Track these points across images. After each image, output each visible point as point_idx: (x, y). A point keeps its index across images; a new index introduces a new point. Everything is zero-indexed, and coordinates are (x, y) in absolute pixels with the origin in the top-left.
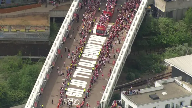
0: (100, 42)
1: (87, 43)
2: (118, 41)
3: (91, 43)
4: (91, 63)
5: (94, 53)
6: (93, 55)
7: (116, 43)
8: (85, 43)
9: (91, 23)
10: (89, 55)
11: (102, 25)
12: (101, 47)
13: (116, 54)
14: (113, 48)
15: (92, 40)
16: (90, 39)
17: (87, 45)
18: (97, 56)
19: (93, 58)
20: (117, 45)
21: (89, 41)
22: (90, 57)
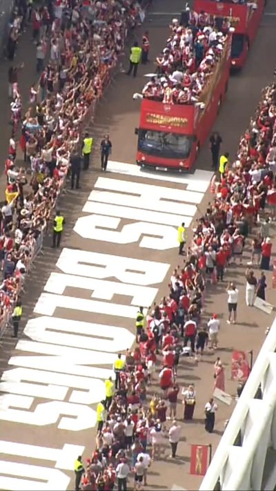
0: (124, 300)
1: (29, 314)
2: (249, 287)
3: (61, 313)
4: (50, 464)
5: (71, 390)
6: (66, 399)
7: (233, 307)
8: (16, 318)
9: (65, 161)
10: (38, 401)
11: (174, 97)
12: (126, 340)
13: (218, 393)
14: (215, 341)
15: (71, 292)
16: (55, 283)
17: (32, 327)
18: (94, 406)
19: (65, 425)
20: (239, 320)
21: (43, 298)
22: (42, 417)
